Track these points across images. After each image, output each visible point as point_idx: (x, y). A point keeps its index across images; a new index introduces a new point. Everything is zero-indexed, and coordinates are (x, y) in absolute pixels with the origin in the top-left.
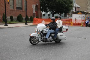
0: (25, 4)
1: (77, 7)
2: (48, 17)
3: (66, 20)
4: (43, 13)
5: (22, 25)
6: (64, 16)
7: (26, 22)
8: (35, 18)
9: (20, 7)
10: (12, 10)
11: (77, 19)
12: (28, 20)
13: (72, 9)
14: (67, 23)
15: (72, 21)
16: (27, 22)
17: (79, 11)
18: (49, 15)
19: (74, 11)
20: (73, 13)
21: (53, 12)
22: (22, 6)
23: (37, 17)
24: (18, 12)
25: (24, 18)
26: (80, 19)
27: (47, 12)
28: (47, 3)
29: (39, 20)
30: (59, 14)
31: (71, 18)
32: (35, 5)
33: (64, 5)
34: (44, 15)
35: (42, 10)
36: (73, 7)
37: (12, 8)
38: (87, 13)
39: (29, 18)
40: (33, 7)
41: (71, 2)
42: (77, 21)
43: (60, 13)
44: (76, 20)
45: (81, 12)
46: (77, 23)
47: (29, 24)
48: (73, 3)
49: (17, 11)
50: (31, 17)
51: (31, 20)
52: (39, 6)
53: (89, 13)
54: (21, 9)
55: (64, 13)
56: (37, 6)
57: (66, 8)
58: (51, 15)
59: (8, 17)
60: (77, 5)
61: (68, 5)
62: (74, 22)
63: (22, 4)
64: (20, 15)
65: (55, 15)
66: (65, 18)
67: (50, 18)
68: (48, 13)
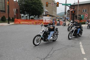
0: (8, 8)
2: (26, 18)
3: (39, 21)
4: (22, 15)
5: (6, 24)
8: (16, 19)
9: (4, 10)
11: (46, 19)
12: (10, 20)
13: (43, 12)
16: (10, 21)
17: (48, 15)
18: (27, 17)
19: (44, 14)
20: (44, 16)
22: (5, 9)
23: (17, 18)
24: (2, 14)
25: (7, 18)
26: (49, 19)
27: (25, 14)
28: (25, 8)
29: (19, 20)
32: (15, 9)
33: (37, 9)
34: (23, 16)
35: (21, 13)
36: (43, 11)
38: (53, 16)
39: (11, 19)
40: (14, 11)
41: (42, 8)
43: (34, 16)
46: (46, 22)
47: (11, 23)
48: (44, 9)
50: (13, 18)
51: (13, 20)
52: (19, 10)
53: (54, 16)
54: (5, 12)
55: (37, 16)
56: (17, 10)
57: (38, 12)
60: (46, 10)
61: (40, 10)
62: (44, 21)
64: (4, 16)
66: (38, 19)
67: (27, 19)
68: (26, 15)
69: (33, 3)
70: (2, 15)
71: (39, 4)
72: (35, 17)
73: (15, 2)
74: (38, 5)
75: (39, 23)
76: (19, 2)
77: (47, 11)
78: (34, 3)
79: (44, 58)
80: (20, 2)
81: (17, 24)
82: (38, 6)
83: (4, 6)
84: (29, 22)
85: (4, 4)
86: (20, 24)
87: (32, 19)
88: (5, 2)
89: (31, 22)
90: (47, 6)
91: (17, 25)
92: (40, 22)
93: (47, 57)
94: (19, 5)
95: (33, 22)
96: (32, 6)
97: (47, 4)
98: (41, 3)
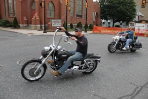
0: (85, 12)
1: (141, 16)
2: (108, 26)
4: (103, 21)
6: (125, 24)
7: (86, 30)
9: (80, 14)
10: (72, 18)
12: (88, 28)
13: (135, 17)
17: (143, 20)
18: (109, 23)
19: (137, 19)
20: (136, 22)
21: (114, 20)
23: (96, 25)
25: (84, 25)
26: (144, 28)
27: (107, 20)
28: (107, 11)
29: (99, 28)
31: (133, 27)
33: (126, 12)
34: (104, 23)
35: (102, 18)
36: (135, 15)
37: (72, 15)
39: (89, 25)
40: (93, 15)
41: (135, 10)
42: (140, 31)
43: (121, 22)
44: (139, 29)
45: (145, 21)
47: (89, 32)
48: (137, 11)
50: (91, 25)
51: (91, 28)
52: (99, 14)
54: (81, 16)
55: (125, 22)
56: (97, 13)
57: (128, 16)
58: (112, 23)
59: (69, 25)
60: (140, 14)
61: (131, 13)
62: (136, 31)
63: (82, 12)
64: (80, 22)
65: (116, 24)
66: (127, 27)
67: (110, 26)
68: (109, 21)
69: (120, 3)
70: (78, 20)
71: (129, 5)
72: (121, 24)
73: (95, 2)
76: (100, 2)
78: (122, 2)
79: (141, 87)
81: (96, 33)
82: (128, 8)
83: (81, 9)
84: (114, 31)
85: (81, 7)
86: (100, 33)
87: (117, 26)
88: (82, 4)
90: (143, 6)
91: (97, 35)
93: (146, 86)
94: (100, 7)
96: (118, 7)
97: (143, 4)
98: (132, 3)
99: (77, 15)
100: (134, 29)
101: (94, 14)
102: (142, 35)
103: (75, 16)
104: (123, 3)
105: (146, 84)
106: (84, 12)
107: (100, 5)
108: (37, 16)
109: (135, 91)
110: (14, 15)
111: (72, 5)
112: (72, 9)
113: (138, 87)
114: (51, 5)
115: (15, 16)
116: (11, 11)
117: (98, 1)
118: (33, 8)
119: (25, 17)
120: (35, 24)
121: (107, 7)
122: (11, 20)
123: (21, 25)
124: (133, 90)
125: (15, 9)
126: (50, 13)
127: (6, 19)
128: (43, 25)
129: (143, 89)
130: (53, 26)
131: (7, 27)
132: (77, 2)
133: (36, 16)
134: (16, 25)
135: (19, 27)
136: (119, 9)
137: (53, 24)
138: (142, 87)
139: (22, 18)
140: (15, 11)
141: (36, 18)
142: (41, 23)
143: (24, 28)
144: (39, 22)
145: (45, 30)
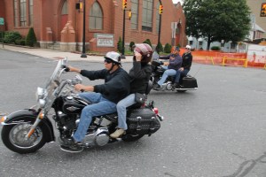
0: (158, 22)
1: (259, 31)
2: (198, 47)
4: (190, 38)
6: (230, 46)
9: (149, 26)
10: (134, 32)
11: (257, 54)
12: (162, 51)
13: (248, 34)
14: (236, 61)
15: (246, 57)
17: (262, 39)
18: (201, 43)
20: (249, 42)
22: (152, 24)
25: (155, 45)
26: (264, 54)
27: (198, 37)
28: (198, 21)
30: (220, 41)
31: (244, 51)
32: (176, 24)
33: (233, 25)
34: (191, 42)
35: (188, 33)
36: (249, 29)
37: (134, 27)
39: (164, 46)
40: (172, 27)
41: (248, 21)
42: (257, 58)
43: (223, 41)
44: (254, 56)
46: (256, 61)
49: (142, 33)
50: (167, 46)
51: (168, 51)
52: (183, 26)
54: (150, 29)
55: (230, 42)
56: (179, 25)
57: (235, 31)
58: (206, 43)
59: (127, 44)
60: (258, 28)
61: (241, 25)
62: (250, 59)
63: (152, 21)
65: (212, 45)
66: (233, 50)
67: (202, 49)
68: (200, 39)
69: (221, 8)
70: (145, 36)
71: (238, 10)
72: (223, 45)
73: (176, 5)
74: (237, 13)
75: (233, 61)
76: (184, 5)
77: (261, 30)
78: (225, 6)
80: (188, 6)
82: (235, 17)
83: (150, 17)
84: (208, 58)
85: (151, 12)
87: (216, 49)
88: (153, 8)
89: (212, 58)
92: (238, 59)
94: (186, 13)
95: (219, 58)
96: (218, 14)
98: (244, 7)
99: (144, 28)
100: (245, 55)
101: (174, 26)
102: (260, 65)
103: (140, 29)
104: (226, 8)
105: (262, 157)
106: (156, 22)
107: (186, 10)
108: (71, 28)
109: (241, 168)
110: (29, 24)
111: (134, 8)
112: (135, 16)
113: (247, 162)
114: (96, 7)
115: (32, 26)
116: (24, 17)
117: (182, 3)
118: (64, 12)
119: (49, 29)
120: (67, 40)
121: (198, 13)
122: (25, 33)
123: (41, 42)
124: (238, 166)
125: (32, 13)
126: (94, 22)
127: (15, 31)
128: (81, 44)
129: (256, 166)
130: (98, 44)
131: (16, 44)
132: (144, 4)
133: (69, 27)
134: (32, 41)
135: (38, 46)
136: (218, 18)
137: (99, 42)
138: (254, 163)
139: (44, 31)
140: (32, 17)
141: (68, 30)
142: (77, 40)
143: (47, 47)
144: (74, 37)
145: (84, 52)
